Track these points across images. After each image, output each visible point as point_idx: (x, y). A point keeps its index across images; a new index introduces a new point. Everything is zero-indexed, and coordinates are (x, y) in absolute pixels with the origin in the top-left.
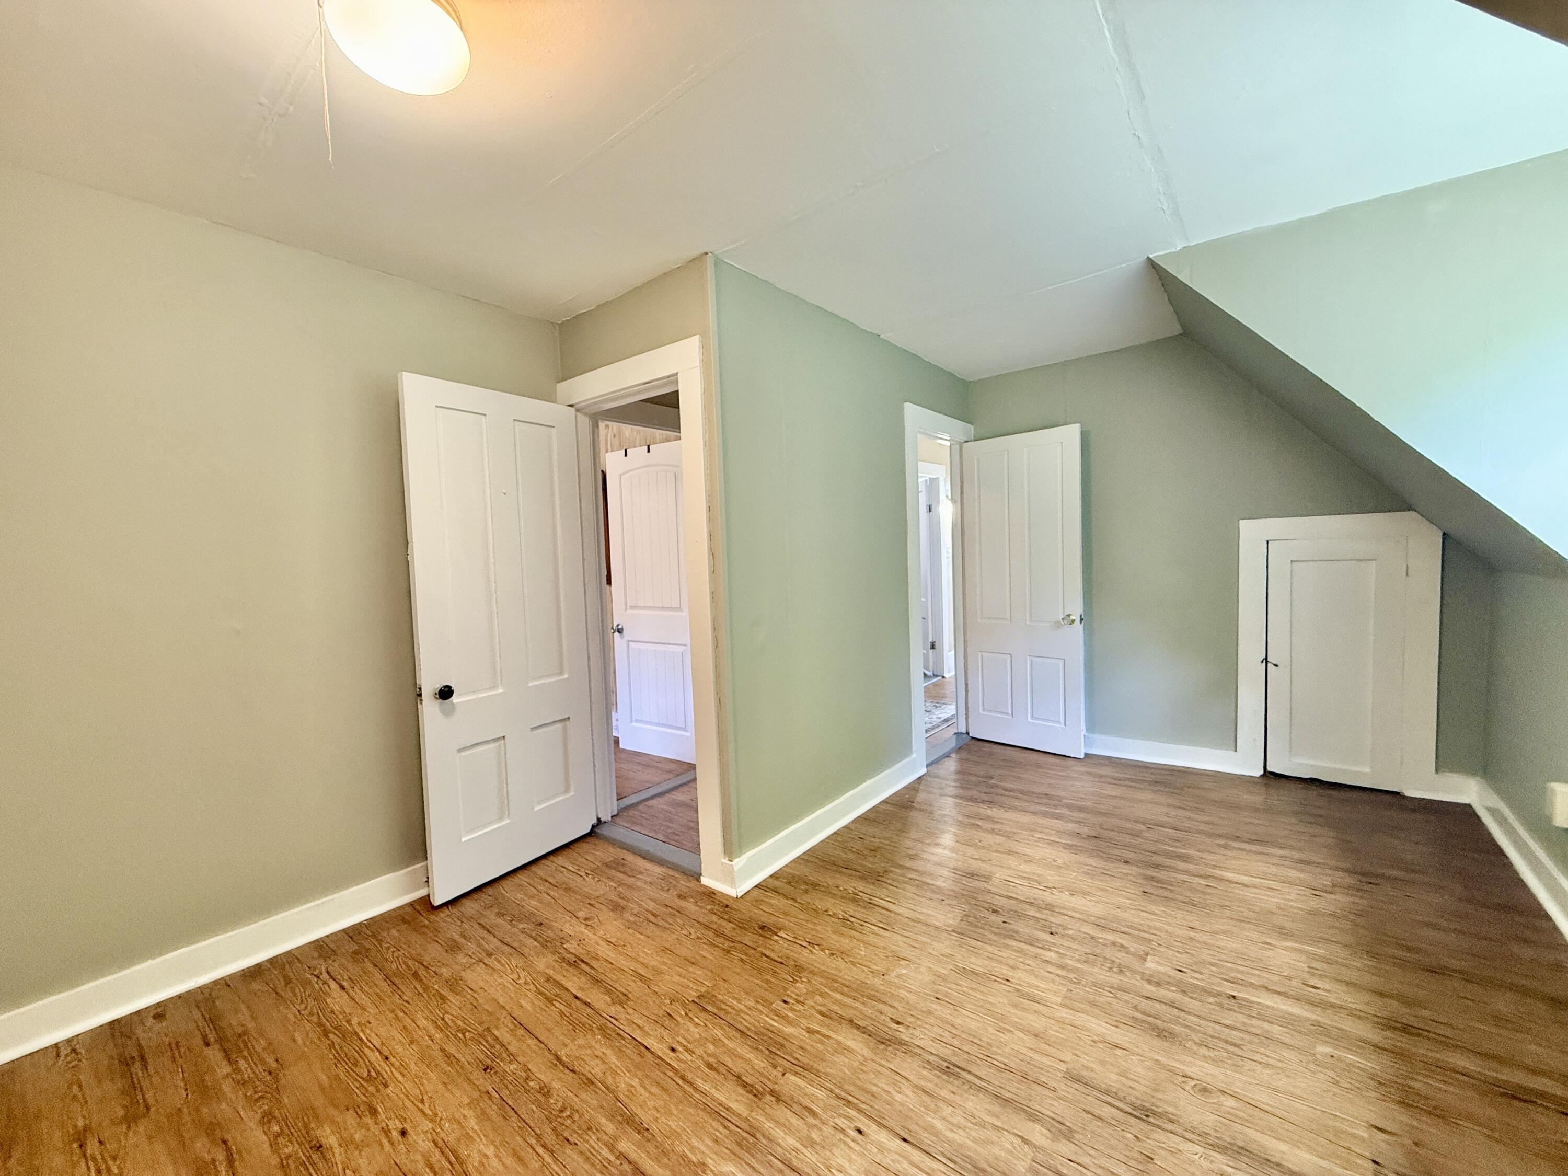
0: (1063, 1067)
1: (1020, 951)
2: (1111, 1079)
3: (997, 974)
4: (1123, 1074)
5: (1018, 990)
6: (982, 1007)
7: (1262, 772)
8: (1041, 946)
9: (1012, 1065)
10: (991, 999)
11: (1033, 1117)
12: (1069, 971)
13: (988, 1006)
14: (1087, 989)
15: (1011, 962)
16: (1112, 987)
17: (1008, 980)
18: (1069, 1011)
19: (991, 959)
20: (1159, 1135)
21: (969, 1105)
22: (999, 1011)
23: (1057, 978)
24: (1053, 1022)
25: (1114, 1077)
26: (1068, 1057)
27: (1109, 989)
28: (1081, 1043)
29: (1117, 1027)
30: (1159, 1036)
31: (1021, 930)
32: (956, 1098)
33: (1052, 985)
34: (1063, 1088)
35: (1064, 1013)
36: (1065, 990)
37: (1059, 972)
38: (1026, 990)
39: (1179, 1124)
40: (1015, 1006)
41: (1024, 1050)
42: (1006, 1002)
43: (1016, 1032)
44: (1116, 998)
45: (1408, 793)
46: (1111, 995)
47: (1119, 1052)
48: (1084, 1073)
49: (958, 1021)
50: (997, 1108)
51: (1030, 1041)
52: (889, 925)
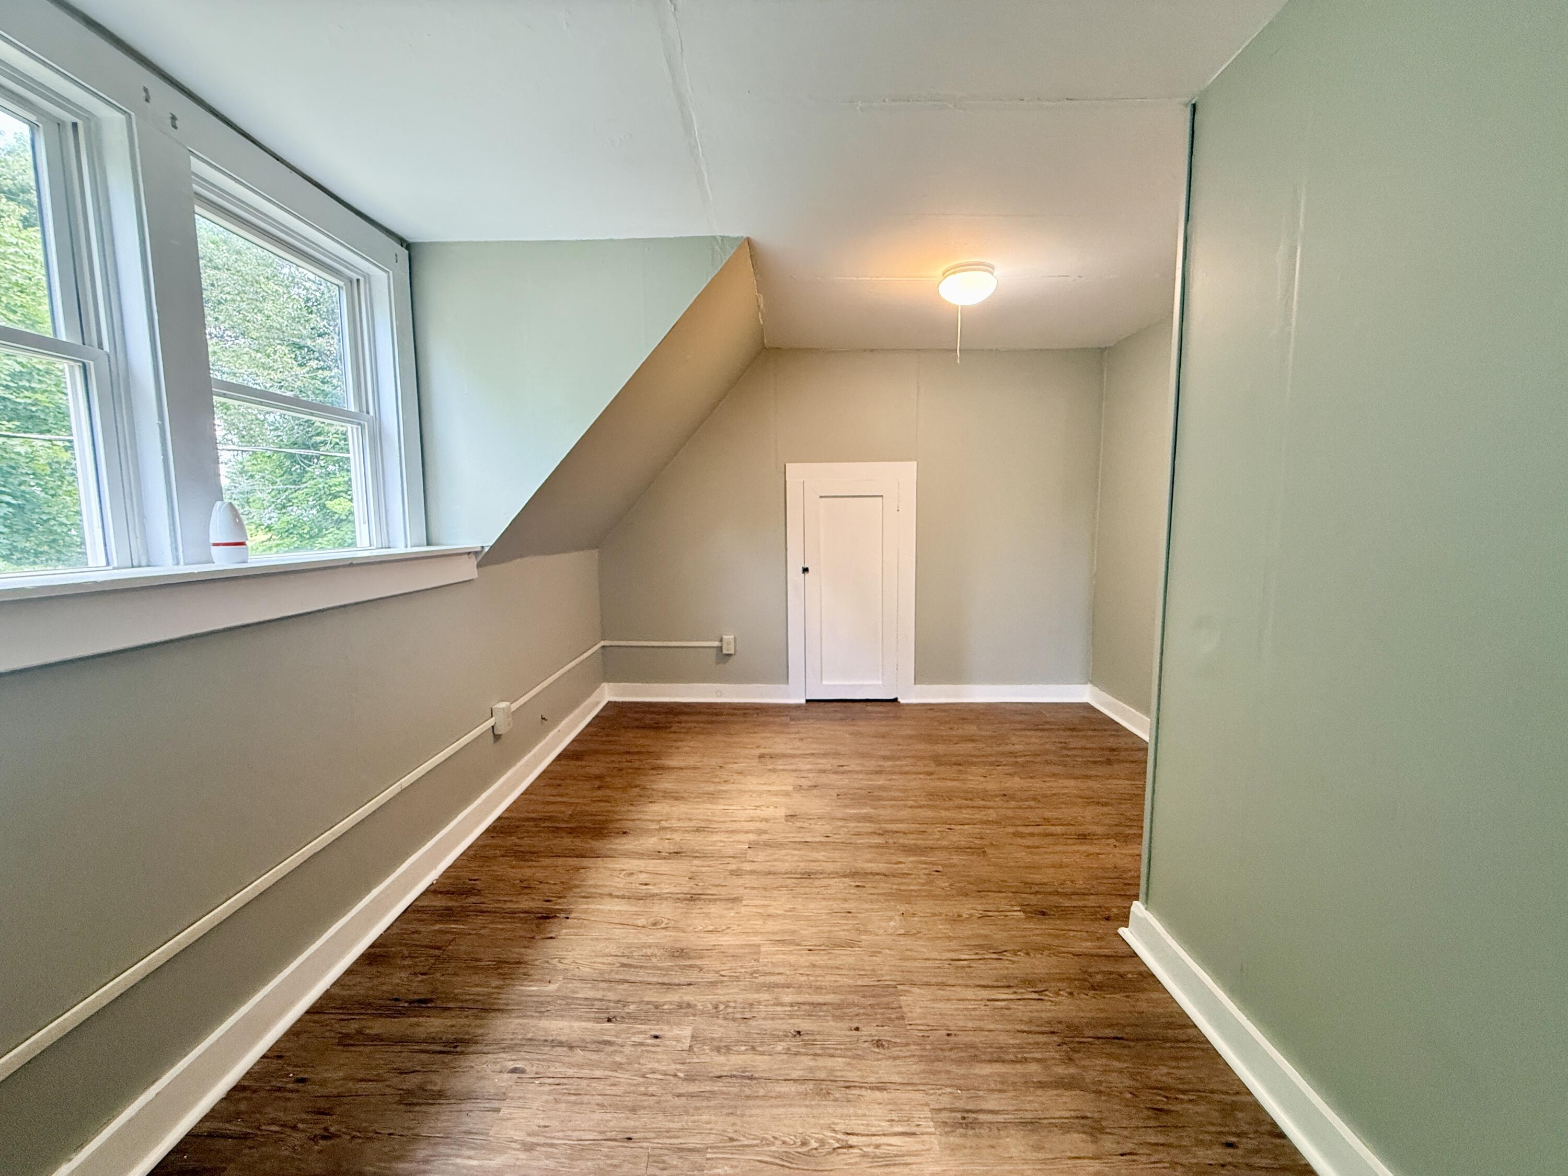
0: (744, 902)
1: (818, 989)
2: (714, 909)
3: (822, 952)
4: (707, 915)
5: (798, 945)
6: (815, 920)
8: (803, 1007)
9: (776, 892)
10: (814, 930)
11: (752, 872)
12: (764, 985)
13: (812, 923)
14: (743, 970)
15: (818, 971)
16: (722, 982)
17: (810, 950)
18: (751, 943)
19: (838, 968)
20: (685, 890)
21: (787, 864)
22: (802, 922)
23: (771, 970)
24: (762, 931)
25: (713, 910)
26: (743, 910)
27: (725, 979)
28: (737, 923)
29: (714, 945)
30: (682, 950)
31: (831, 1023)
32: (794, 864)
33: (773, 960)
34: (741, 891)
35: (756, 940)
36: (761, 960)
37: (772, 979)
38: (792, 948)
39: (674, 899)
40: (794, 932)
41: (773, 903)
42: (801, 932)
43: (783, 912)
44: (717, 972)
46: (722, 973)
47: (711, 928)
48: (730, 905)
49: (824, 903)
50: (772, 869)
51: (771, 911)
52: (957, 967)
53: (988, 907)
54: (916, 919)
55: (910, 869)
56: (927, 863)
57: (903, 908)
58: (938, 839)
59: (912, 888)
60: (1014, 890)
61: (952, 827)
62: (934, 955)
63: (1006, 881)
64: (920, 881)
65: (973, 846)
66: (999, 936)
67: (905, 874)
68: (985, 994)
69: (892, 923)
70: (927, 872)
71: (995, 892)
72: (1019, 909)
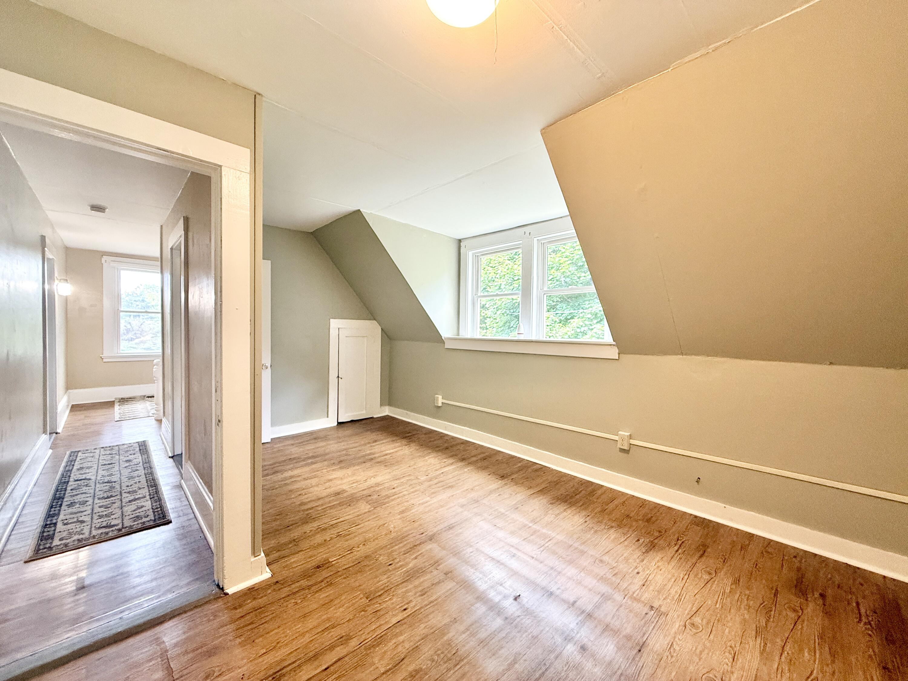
7: (336, 423)
45: (375, 417)
52: (356, 523)
53: (351, 555)
54: (383, 533)
55: (406, 558)
56: (401, 566)
57: (393, 535)
58: (407, 592)
59: (397, 547)
60: (339, 573)
61: (405, 614)
62: (366, 523)
63: (344, 578)
64: (396, 553)
65: (378, 600)
66: (342, 544)
67: (407, 553)
68: (341, 520)
69: (392, 526)
70: (396, 561)
71: (349, 567)
72: (333, 563)
